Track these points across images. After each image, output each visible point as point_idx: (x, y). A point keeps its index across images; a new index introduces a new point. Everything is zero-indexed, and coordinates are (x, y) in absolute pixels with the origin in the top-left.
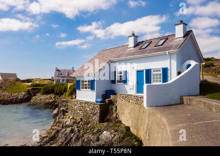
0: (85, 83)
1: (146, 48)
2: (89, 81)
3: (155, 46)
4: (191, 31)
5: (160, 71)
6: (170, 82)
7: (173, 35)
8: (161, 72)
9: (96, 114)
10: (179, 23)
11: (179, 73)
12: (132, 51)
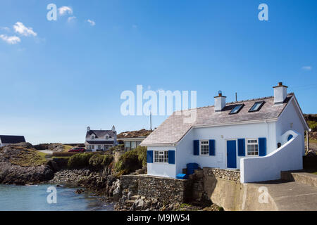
0: (159, 155)
1: (238, 112)
2: (165, 152)
3: (249, 112)
4: (292, 94)
5: (256, 141)
6: (269, 155)
7: (271, 97)
8: (257, 143)
9: (178, 193)
10: (278, 85)
11: (279, 145)
12: (220, 116)
